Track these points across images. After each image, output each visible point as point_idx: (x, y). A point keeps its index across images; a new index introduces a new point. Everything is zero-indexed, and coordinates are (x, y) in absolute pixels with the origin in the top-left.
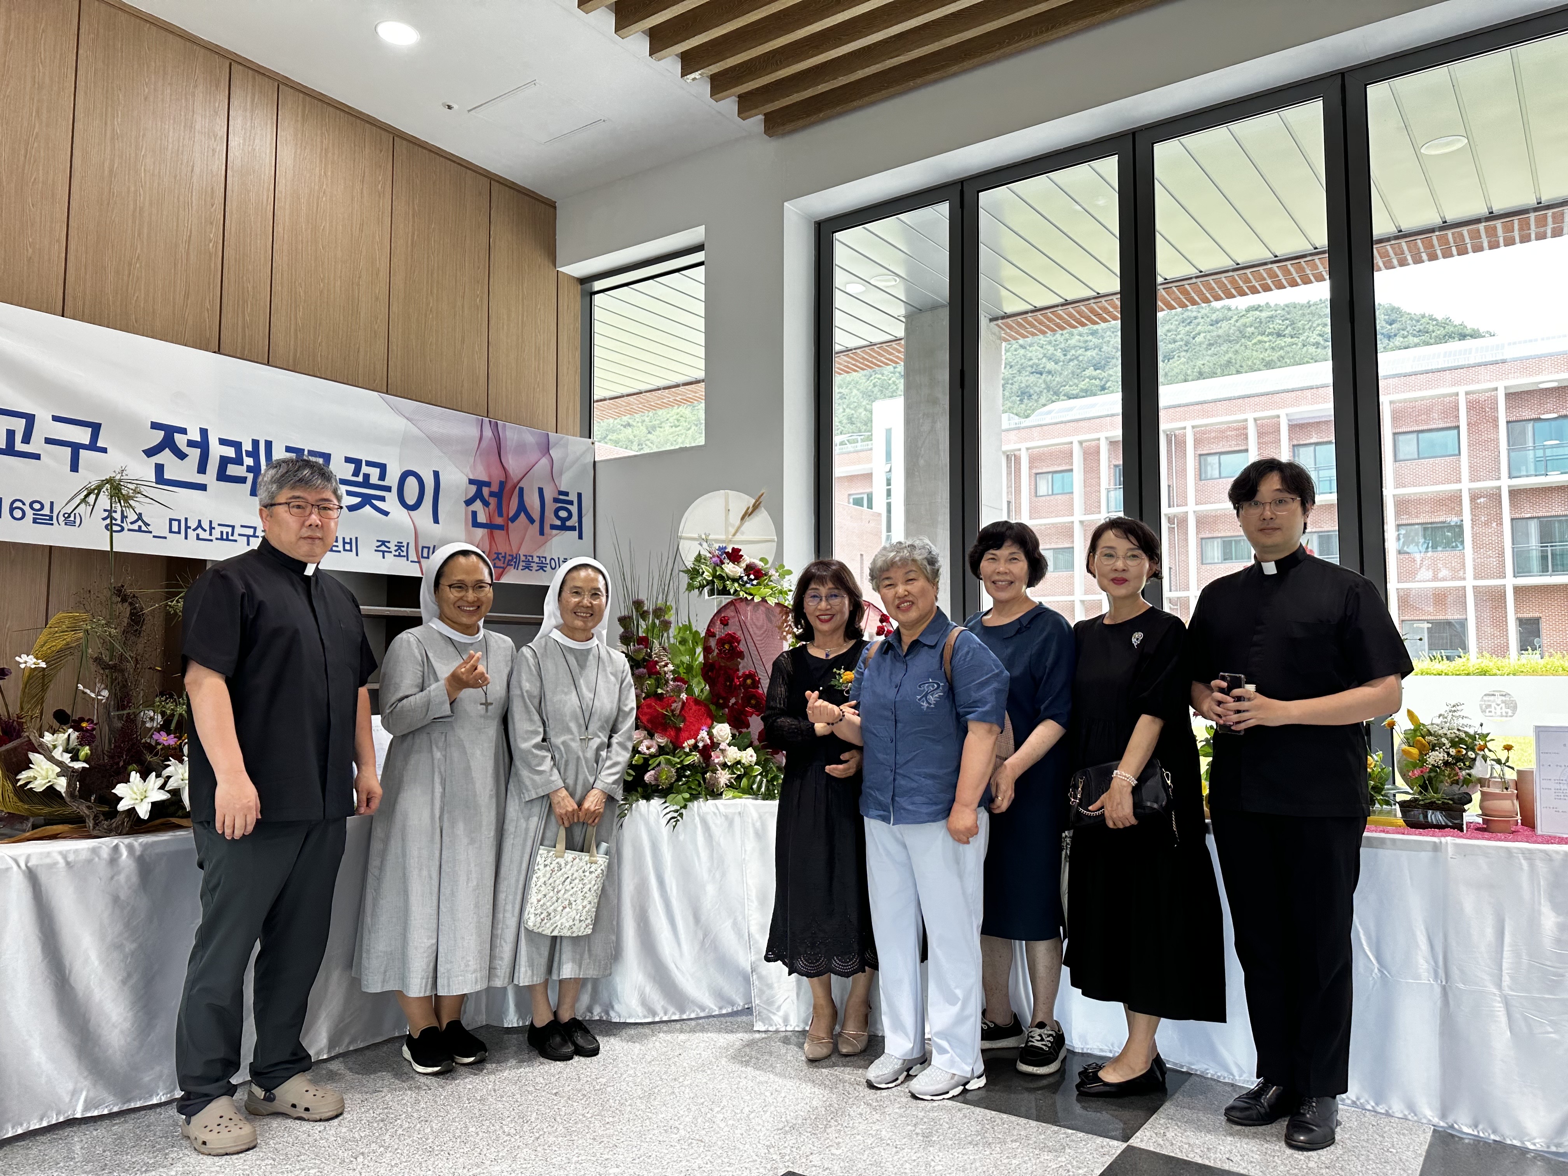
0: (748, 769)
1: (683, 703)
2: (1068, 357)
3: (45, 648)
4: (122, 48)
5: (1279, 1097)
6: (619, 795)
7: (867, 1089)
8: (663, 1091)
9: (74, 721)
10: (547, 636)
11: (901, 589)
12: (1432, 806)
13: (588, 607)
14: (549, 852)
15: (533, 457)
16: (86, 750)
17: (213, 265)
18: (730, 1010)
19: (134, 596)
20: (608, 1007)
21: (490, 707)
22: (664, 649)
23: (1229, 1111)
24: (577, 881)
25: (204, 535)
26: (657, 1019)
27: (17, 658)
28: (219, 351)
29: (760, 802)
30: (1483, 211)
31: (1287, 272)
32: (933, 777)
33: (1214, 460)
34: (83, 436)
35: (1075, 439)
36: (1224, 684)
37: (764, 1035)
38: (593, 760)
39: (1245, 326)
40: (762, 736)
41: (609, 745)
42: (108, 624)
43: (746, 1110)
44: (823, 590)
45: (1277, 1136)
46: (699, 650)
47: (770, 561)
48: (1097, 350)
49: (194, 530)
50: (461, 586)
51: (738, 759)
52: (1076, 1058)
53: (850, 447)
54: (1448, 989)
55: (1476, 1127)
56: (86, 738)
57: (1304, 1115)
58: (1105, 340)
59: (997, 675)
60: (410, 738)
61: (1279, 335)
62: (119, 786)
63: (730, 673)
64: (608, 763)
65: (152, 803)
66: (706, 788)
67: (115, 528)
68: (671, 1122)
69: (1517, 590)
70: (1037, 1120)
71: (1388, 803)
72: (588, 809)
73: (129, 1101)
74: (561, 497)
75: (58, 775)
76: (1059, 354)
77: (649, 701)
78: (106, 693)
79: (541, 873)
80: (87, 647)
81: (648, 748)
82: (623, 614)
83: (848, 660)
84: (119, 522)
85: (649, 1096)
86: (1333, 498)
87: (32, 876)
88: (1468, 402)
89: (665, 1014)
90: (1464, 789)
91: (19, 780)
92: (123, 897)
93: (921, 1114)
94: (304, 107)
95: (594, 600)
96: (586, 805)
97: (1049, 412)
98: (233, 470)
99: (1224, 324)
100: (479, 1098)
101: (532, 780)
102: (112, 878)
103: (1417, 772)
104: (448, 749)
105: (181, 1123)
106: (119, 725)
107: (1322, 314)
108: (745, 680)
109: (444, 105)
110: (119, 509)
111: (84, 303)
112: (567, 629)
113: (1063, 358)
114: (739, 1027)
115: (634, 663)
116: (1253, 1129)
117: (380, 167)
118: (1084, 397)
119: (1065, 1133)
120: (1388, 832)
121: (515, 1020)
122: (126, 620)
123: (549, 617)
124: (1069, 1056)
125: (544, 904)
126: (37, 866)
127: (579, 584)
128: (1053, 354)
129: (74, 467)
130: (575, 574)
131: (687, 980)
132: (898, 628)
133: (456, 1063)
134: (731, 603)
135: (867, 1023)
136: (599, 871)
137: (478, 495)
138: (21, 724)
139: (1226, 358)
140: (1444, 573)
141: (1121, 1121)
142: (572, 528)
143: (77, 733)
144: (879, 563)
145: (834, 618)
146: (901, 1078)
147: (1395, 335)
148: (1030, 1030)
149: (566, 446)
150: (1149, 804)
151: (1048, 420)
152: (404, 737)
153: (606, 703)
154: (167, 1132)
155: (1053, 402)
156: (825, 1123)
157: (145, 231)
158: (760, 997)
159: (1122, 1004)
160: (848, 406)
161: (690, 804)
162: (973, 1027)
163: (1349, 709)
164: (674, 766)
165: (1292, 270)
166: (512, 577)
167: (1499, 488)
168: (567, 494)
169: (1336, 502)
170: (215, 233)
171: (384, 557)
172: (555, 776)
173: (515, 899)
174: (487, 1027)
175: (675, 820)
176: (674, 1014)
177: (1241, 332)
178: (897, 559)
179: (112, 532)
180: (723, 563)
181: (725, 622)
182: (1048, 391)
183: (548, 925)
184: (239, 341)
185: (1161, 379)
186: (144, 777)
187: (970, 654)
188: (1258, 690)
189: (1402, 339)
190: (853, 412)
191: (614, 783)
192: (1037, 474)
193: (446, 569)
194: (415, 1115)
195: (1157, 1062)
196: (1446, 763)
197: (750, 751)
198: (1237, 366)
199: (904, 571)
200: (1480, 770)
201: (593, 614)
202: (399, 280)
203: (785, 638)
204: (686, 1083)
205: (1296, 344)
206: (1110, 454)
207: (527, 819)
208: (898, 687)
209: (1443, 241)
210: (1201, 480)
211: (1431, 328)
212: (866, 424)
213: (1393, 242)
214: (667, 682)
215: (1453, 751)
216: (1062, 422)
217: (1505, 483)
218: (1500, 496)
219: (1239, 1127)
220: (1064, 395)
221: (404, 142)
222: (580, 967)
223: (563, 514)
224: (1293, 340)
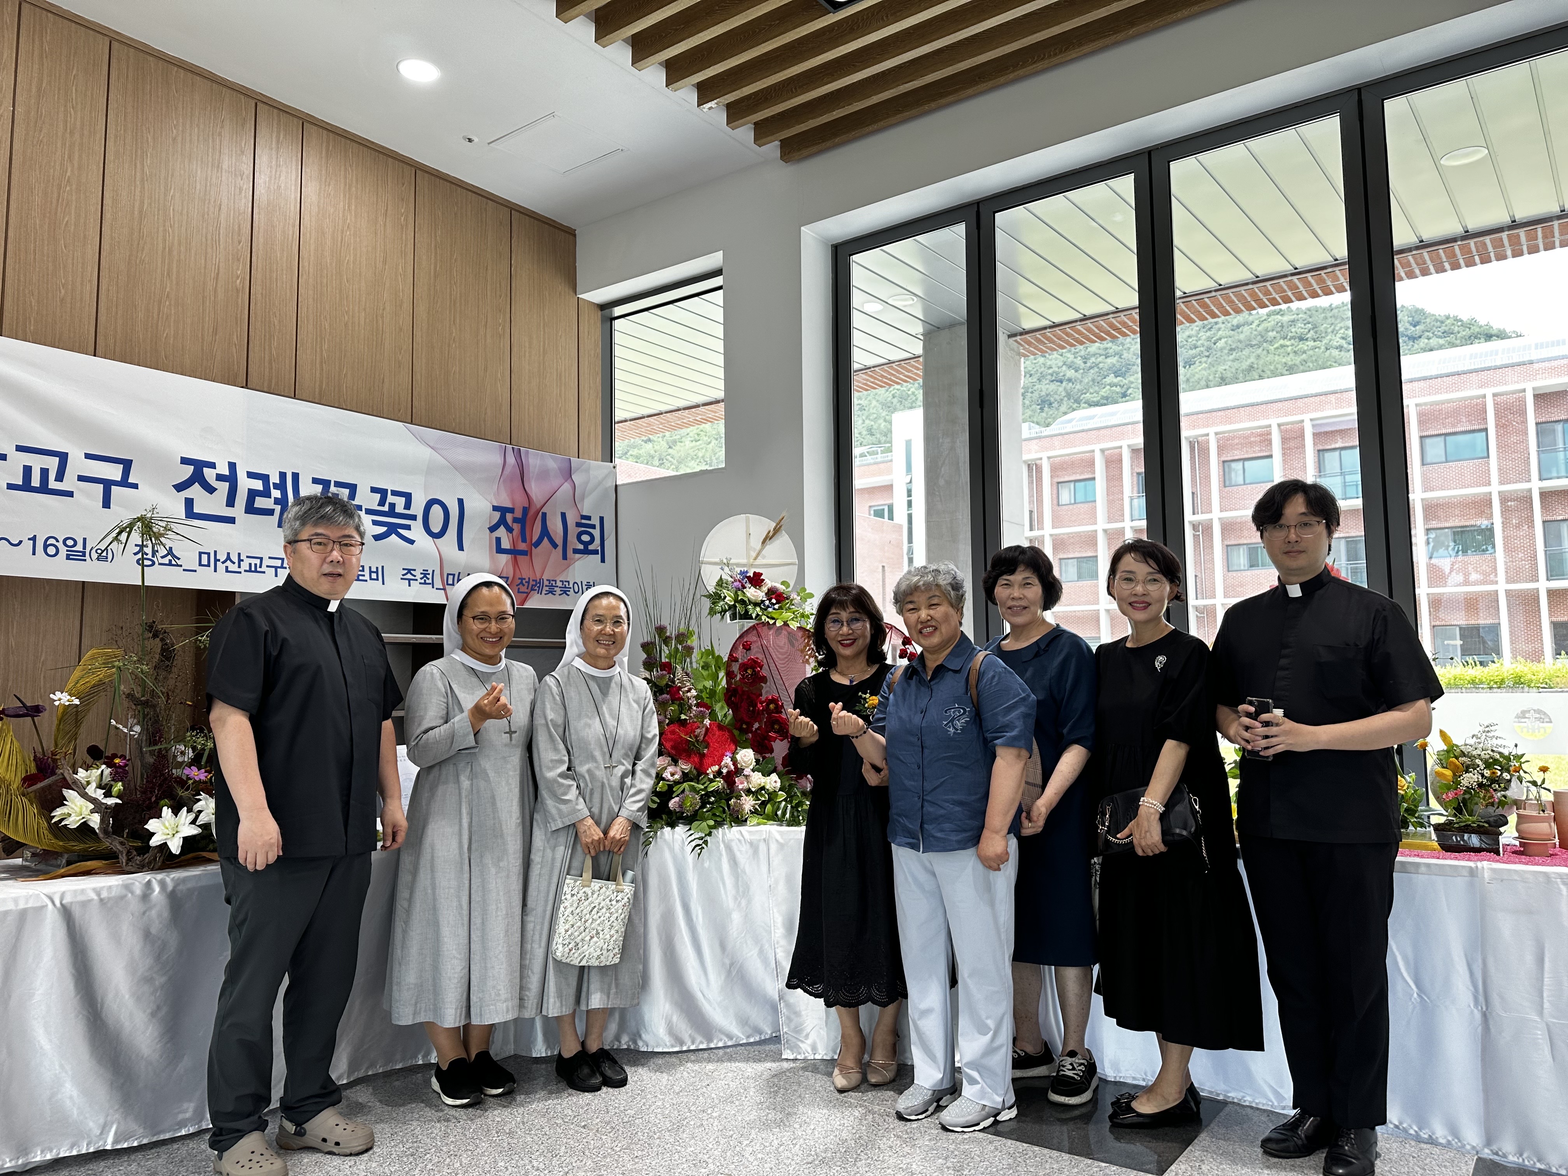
0: (772, 795)
1: (707, 729)
2: (1088, 364)
3: (78, 685)
4: (151, 91)
5: (1317, 1129)
6: (644, 823)
7: (896, 1121)
8: (692, 1123)
9: (107, 757)
10: (569, 663)
11: (924, 614)
12: (1468, 829)
13: (611, 635)
14: (576, 881)
15: (555, 483)
16: (119, 786)
17: (240, 300)
18: (757, 1039)
19: (165, 632)
20: (636, 1036)
21: (514, 735)
22: (687, 674)
23: (1265, 1143)
24: (604, 910)
25: (232, 567)
26: (685, 1048)
27: (52, 696)
28: (246, 386)
29: (785, 828)
30: (1506, 219)
31: (1308, 284)
32: (961, 803)
33: (1238, 466)
34: (114, 472)
35: (1097, 448)
36: (1252, 709)
37: (792, 1065)
38: (619, 788)
39: (1267, 331)
40: (787, 760)
41: (633, 773)
42: (140, 661)
43: (775, 1143)
44: (844, 615)
45: (1315, 1169)
46: (722, 674)
47: (792, 585)
48: (1116, 358)
49: (223, 563)
50: (484, 617)
51: (762, 785)
52: (1109, 1086)
53: (869, 459)
54: (1488, 1015)
55: (1521, 1155)
56: (119, 774)
57: (1343, 1147)
58: (1125, 347)
59: (1024, 699)
60: (435, 771)
61: (1301, 339)
62: (151, 821)
63: (752, 698)
64: (633, 791)
65: (184, 838)
66: (730, 815)
67: (147, 562)
68: (701, 1156)
69: (1551, 593)
70: (1069, 1153)
71: (1422, 825)
72: (614, 838)
73: (159, 1133)
74: (584, 521)
75: (92, 812)
76: (1079, 362)
77: (672, 727)
78: (138, 729)
79: (568, 904)
80: (119, 684)
81: (672, 775)
82: (646, 640)
83: (873, 685)
84: (150, 556)
85: (678, 1128)
86: (1359, 503)
87: (66, 913)
88: (1496, 404)
89: (693, 1043)
90: (1500, 811)
91: (54, 817)
92: (154, 931)
93: (952, 1147)
94: (328, 143)
95: (617, 628)
96: (612, 833)
97: (1070, 421)
98: (261, 502)
99: (1246, 329)
100: (508, 1131)
101: (559, 810)
102: (144, 913)
103: (1451, 795)
104: (474, 781)
105: (213, 1158)
106: (151, 760)
107: (1345, 317)
108: (768, 705)
109: (464, 138)
110: (150, 545)
111: (115, 341)
112: (589, 657)
113: (1083, 365)
114: (767, 1056)
115: (657, 689)
116: (1291, 1161)
117: (403, 200)
118: (1105, 405)
119: (1098, 1166)
120: (1422, 857)
121: (543, 1050)
122: (157, 656)
123: (571, 646)
124: (1102, 1085)
125: (572, 934)
126: (71, 903)
127: (601, 612)
128: (1073, 362)
129: (106, 504)
130: (597, 602)
131: (715, 1009)
132: (922, 653)
133: (486, 1095)
134: (753, 627)
135: (895, 1052)
136: (626, 899)
137: (502, 521)
138: (55, 761)
139: (1248, 363)
140: (1474, 577)
141: (1156, 1153)
142: (595, 552)
143: (109, 770)
144: (903, 587)
145: (856, 644)
146: (931, 1109)
147: (1420, 337)
148: (1062, 1059)
149: (587, 470)
150: (1178, 831)
151: (1069, 428)
152: (431, 768)
153: (629, 730)
154: (199, 1168)
155: (1074, 410)
156: (855, 1156)
157: (175, 270)
158: (788, 1026)
159: (1154, 1033)
160: (867, 418)
161: (714, 831)
162: (1003, 1059)
163: (1379, 733)
164: (698, 792)
165: (1313, 281)
166: (536, 602)
167: (1530, 490)
168: (589, 518)
169: (1362, 507)
170: (242, 270)
171: (410, 585)
172: (581, 805)
173: (542, 929)
174: (516, 1057)
175: (700, 847)
176: (701, 1042)
177: (1262, 337)
178: (921, 583)
179: (143, 566)
180: (744, 587)
181: (747, 647)
182: (1069, 399)
183: (576, 955)
184: (267, 373)
185: (1182, 385)
186: (176, 812)
187: (996, 679)
188: (1285, 715)
189: (1426, 341)
190: (873, 423)
191: (639, 810)
192: (1058, 483)
193: (469, 600)
194: (444, 1149)
195: (1192, 1091)
196: (1481, 785)
197: (774, 776)
198: (1260, 371)
199: (928, 596)
200: (1515, 791)
201: (616, 642)
202: (422, 309)
203: (807, 662)
204: (714, 1114)
205: (1319, 348)
206: (1132, 462)
207: (553, 849)
208: (924, 712)
209: (1466, 250)
210: (1225, 487)
211: (1456, 329)
212: (886, 435)
213: (1414, 252)
214: (690, 707)
215: (1487, 773)
216: (1083, 431)
217: (1535, 486)
218: (1531, 498)
219: (1276, 1160)
220: (1085, 403)
221: (426, 175)
222: (608, 997)
223: (586, 538)
224: (1316, 343)
